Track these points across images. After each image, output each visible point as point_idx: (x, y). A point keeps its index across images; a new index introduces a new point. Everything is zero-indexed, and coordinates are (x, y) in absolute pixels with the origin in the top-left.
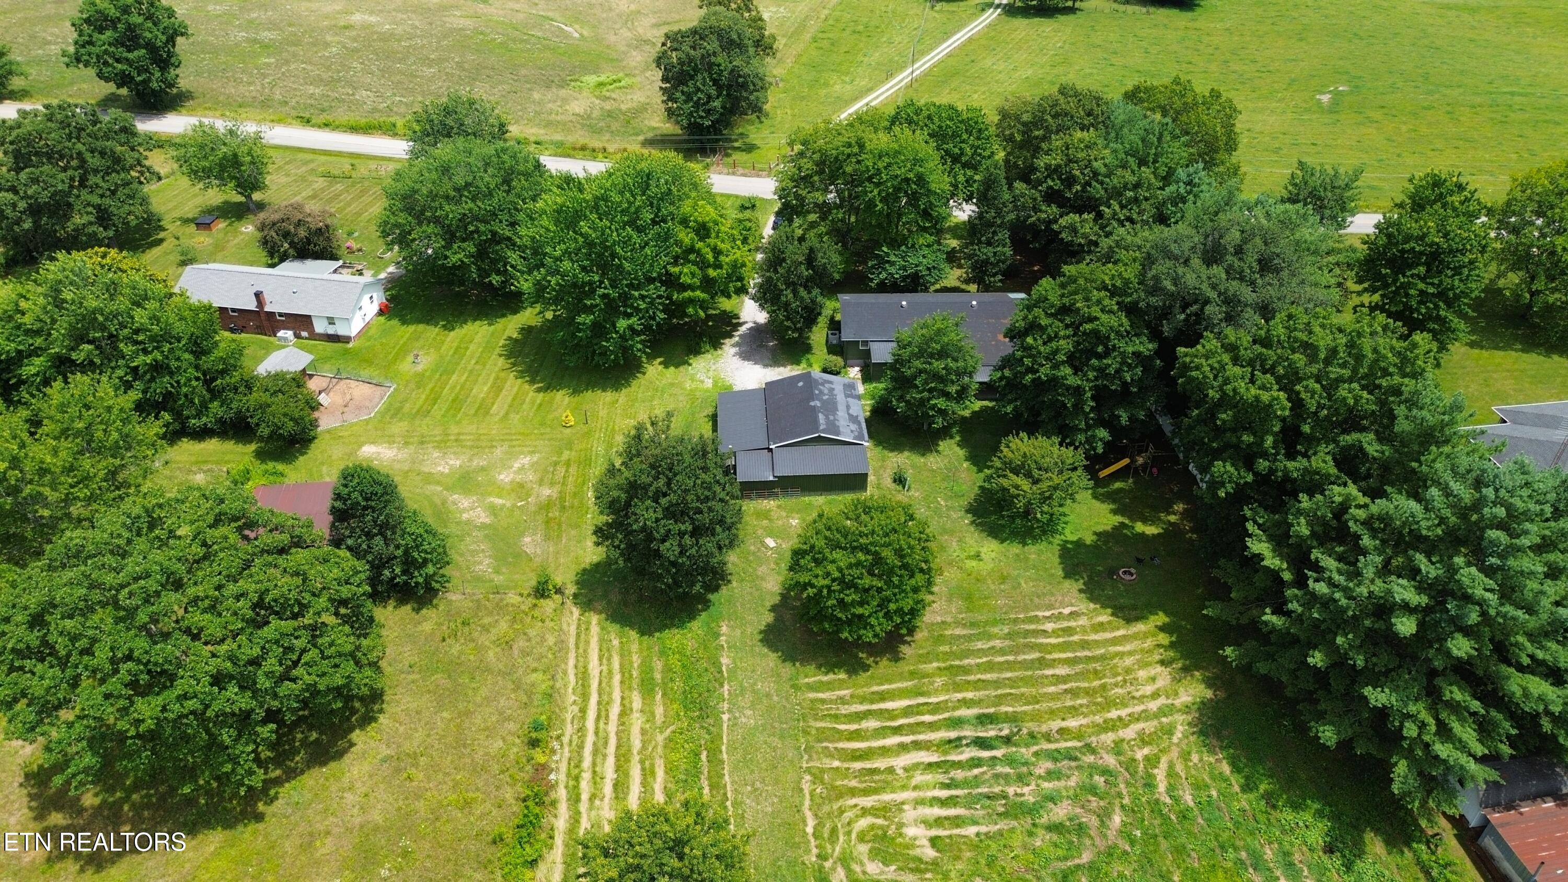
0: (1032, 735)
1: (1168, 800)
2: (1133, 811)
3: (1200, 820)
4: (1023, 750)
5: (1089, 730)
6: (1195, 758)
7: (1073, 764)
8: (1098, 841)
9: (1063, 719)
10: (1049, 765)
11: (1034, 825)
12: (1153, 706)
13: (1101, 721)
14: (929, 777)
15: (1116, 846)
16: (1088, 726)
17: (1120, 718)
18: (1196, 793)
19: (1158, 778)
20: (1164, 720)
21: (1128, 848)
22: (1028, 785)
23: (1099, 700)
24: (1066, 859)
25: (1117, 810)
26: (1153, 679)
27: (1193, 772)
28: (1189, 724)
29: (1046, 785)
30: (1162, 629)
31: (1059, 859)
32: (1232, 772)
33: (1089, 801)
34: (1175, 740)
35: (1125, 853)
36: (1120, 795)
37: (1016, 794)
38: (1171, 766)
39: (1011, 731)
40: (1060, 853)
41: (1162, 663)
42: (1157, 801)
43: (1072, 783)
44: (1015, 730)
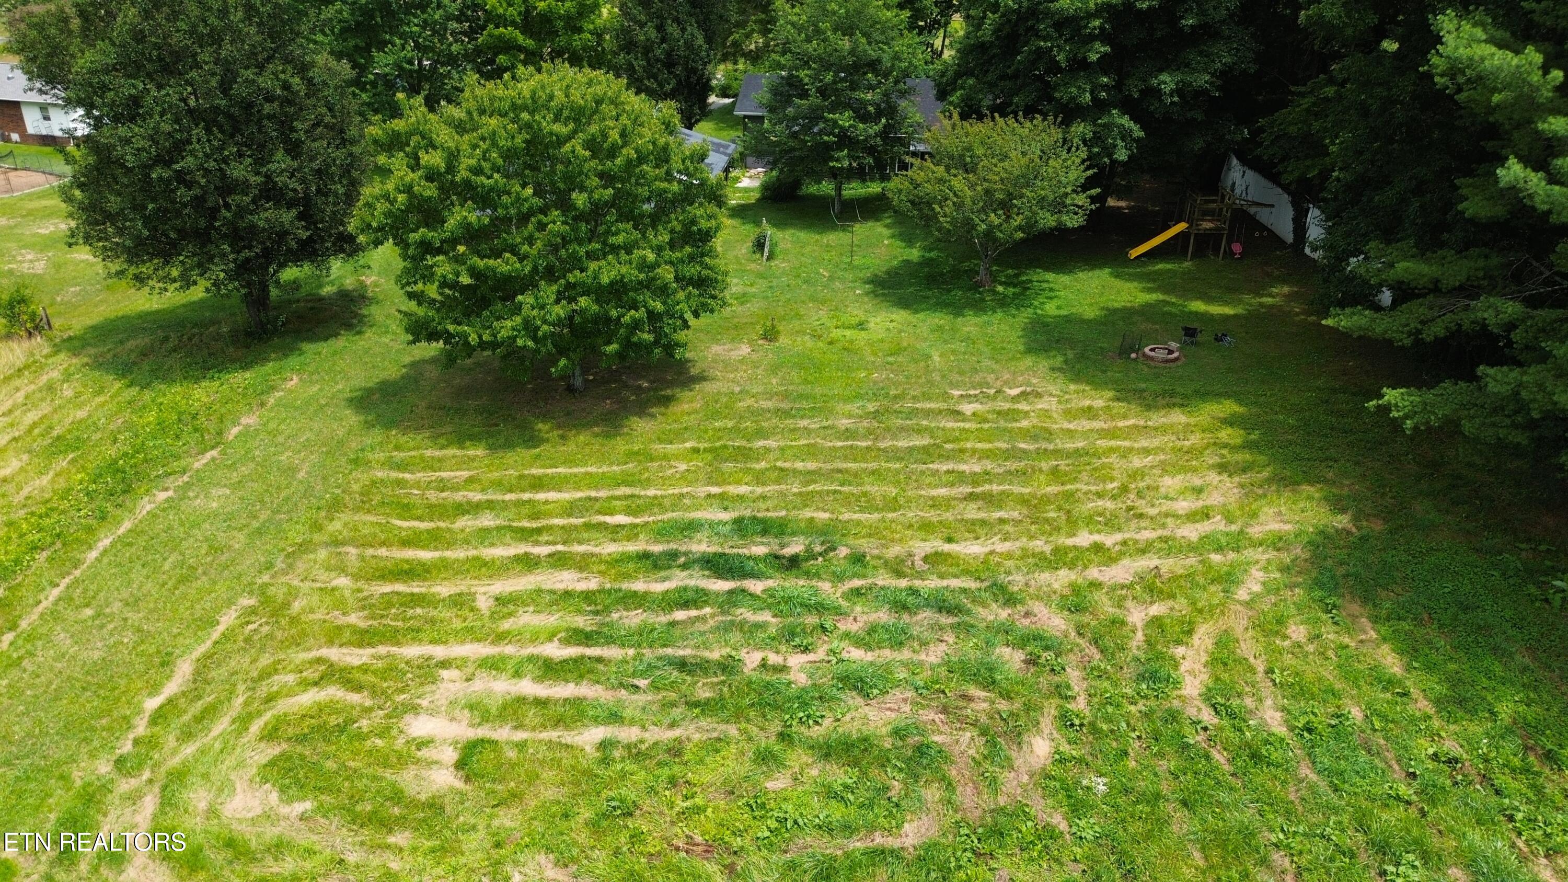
0: (858, 559)
1: (1207, 716)
2: (1094, 730)
3: (1305, 771)
4: (825, 586)
5: (1009, 564)
6: (1298, 632)
7: (945, 620)
8: (965, 795)
9: (949, 540)
10: (883, 616)
11: (783, 737)
12: (1191, 532)
13: (1048, 549)
14: (551, 620)
15: (1021, 812)
16: (1009, 556)
17: (1098, 548)
18: (1294, 707)
19: (1184, 666)
20: (1216, 558)
21: (1059, 821)
22: (806, 650)
23: (1052, 515)
24: (848, 829)
25: (1047, 723)
26: (1198, 491)
27: (1288, 659)
28: (1284, 569)
29: (856, 654)
30: (1229, 422)
31: (827, 828)
32: (1408, 668)
33: (969, 699)
34: (1242, 594)
35: (1050, 833)
36: (1061, 692)
37: (764, 665)
38: (1224, 642)
39: (809, 550)
40: (837, 812)
41: (1222, 468)
42: (1173, 717)
43: (934, 655)
44: (818, 549)
